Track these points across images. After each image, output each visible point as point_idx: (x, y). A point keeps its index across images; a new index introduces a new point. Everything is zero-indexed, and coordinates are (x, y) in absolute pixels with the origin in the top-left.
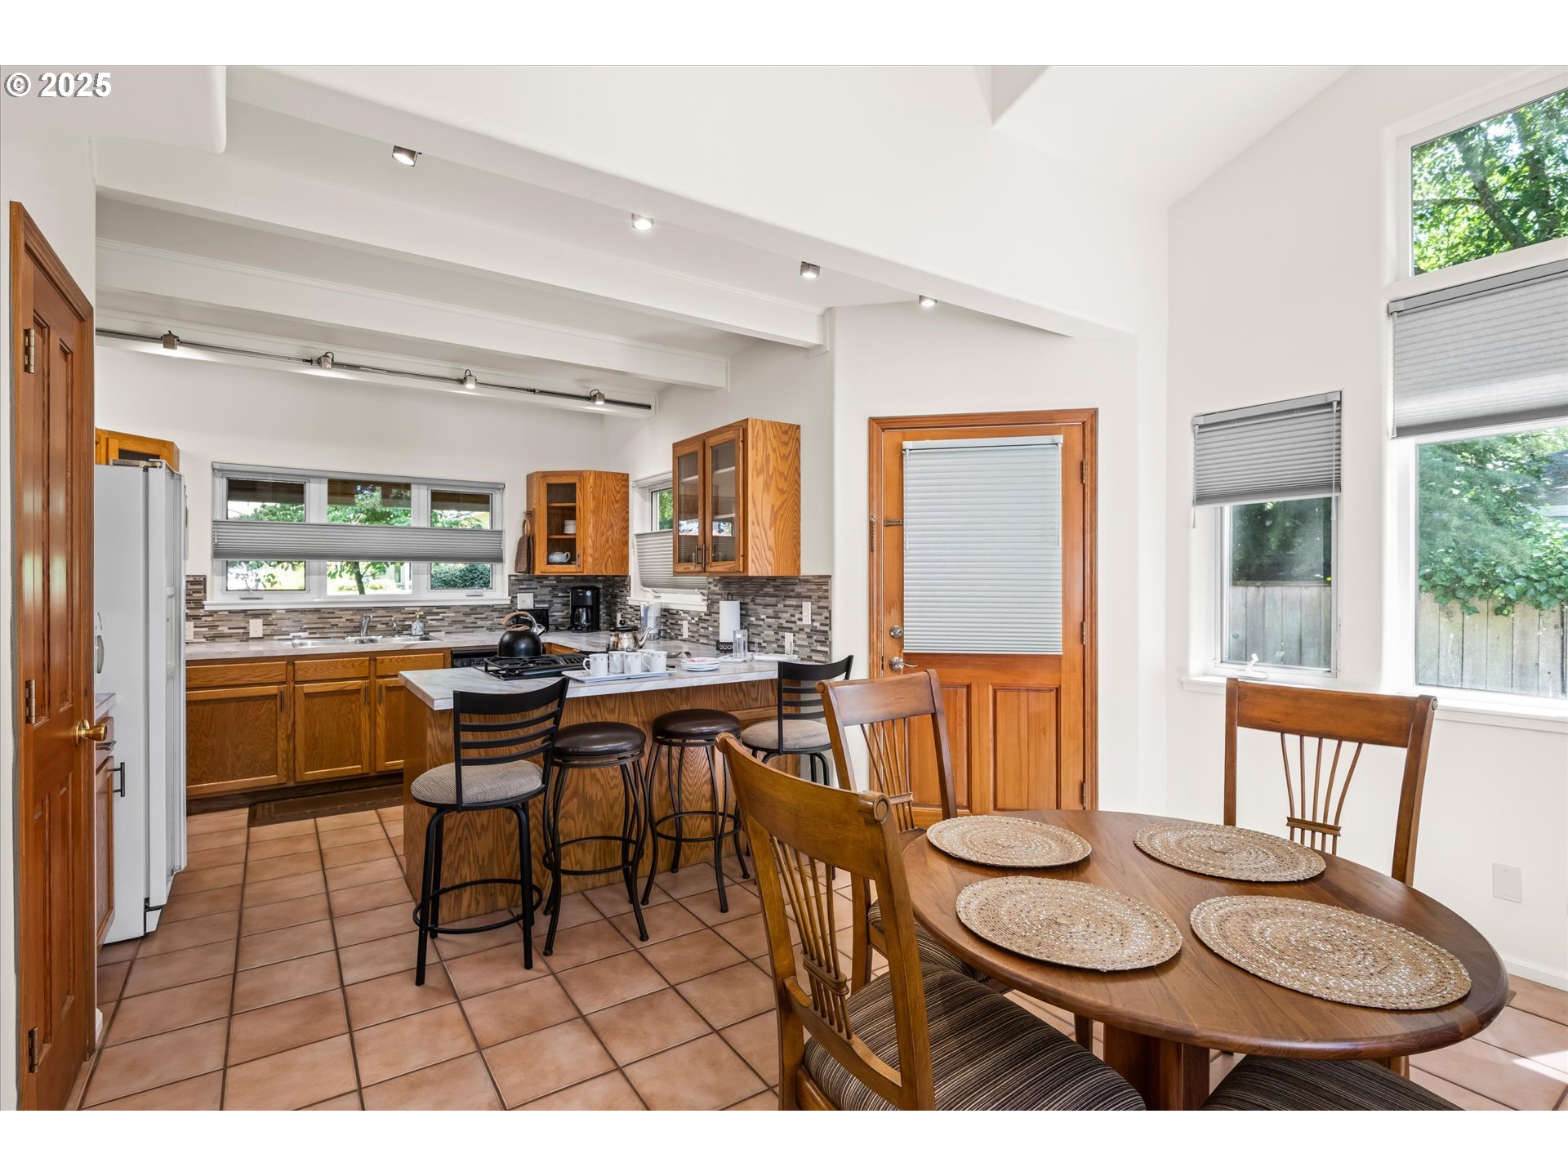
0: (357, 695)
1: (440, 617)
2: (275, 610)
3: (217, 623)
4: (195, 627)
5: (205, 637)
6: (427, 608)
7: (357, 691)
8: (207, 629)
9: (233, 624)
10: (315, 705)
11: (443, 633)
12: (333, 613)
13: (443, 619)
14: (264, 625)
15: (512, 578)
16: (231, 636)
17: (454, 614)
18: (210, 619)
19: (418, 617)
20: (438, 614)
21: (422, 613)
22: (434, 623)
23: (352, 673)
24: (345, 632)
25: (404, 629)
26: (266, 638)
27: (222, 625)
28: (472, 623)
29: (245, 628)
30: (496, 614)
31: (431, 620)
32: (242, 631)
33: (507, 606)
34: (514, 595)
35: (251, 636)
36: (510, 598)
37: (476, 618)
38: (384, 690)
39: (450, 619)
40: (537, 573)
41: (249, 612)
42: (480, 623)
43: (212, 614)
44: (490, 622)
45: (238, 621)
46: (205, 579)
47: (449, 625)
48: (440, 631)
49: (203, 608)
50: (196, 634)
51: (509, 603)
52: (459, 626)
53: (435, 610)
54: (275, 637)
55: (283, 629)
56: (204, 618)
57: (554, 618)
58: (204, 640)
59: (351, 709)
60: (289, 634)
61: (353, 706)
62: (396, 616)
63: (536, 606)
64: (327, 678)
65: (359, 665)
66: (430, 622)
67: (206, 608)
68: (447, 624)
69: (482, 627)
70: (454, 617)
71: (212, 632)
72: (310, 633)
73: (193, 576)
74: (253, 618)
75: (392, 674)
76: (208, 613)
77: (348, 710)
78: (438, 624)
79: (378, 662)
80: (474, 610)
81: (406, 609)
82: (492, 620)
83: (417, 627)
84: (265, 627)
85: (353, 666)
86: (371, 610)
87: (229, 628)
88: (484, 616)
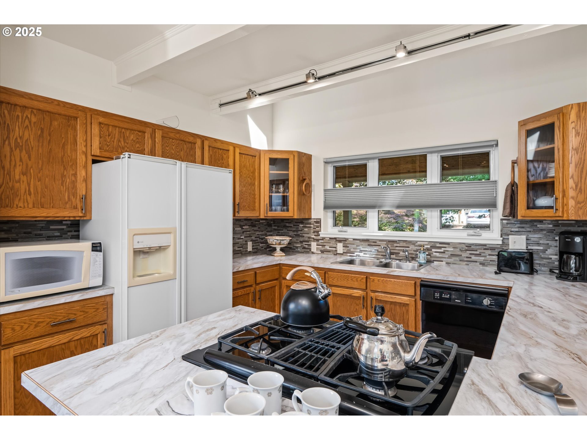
0: (359, 300)
1: (442, 250)
2: (348, 239)
3: (325, 244)
4: (317, 245)
5: (320, 251)
6: (433, 243)
7: (358, 298)
8: (321, 247)
9: (331, 245)
10: (338, 301)
11: (444, 263)
12: (376, 242)
13: (444, 252)
14: (343, 247)
15: (504, 221)
16: (330, 252)
17: (452, 249)
18: (322, 241)
19: (422, 249)
20: (440, 248)
21: (429, 247)
22: (437, 254)
23: (356, 285)
24: (382, 255)
25: (413, 258)
26: (344, 254)
27: (327, 246)
28: (467, 257)
29: (336, 248)
30: (489, 252)
31: (436, 252)
32: (334, 249)
33: (499, 246)
34: (506, 237)
35: (338, 252)
36: (502, 239)
37: (470, 254)
38: (374, 301)
39: (450, 253)
40: (519, 218)
41: (337, 239)
42: (474, 258)
43: (323, 239)
44: (483, 258)
45: (333, 243)
46: (320, 220)
47: (449, 258)
48: (442, 261)
49: (319, 236)
50: (317, 249)
51: (501, 243)
52: (457, 259)
53: (438, 245)
54: (348, 254)
55: (352, 250)
56: (320, 241)
57: (550, 261)
58: (320, 252)
59: (356, 309)
60: (354, 253)
61: (357, 307)
62: (412, 247)
63: (529, 247)
64: (344, 286)
65: (360, 281)
66: (434, 254)
67: (321, 236)
68: (447, 256)
69: (476, 262)
70: (452, 251)
71: (323, 249)
72: (364, 254)
73: (317, 219)
74: (339, 242)
75: (379, 290)
76: (322, 239)
77: (355, 310)
78: (441, 255)
79: (371, 280)
80: (469, 247)
81: (418, 242)
82: (485, 256)
83: (422, 257)
84: (344, 248)
85: (357, 281)
86: (396, 242)
87: (330, 247)
88: (478, 253)
